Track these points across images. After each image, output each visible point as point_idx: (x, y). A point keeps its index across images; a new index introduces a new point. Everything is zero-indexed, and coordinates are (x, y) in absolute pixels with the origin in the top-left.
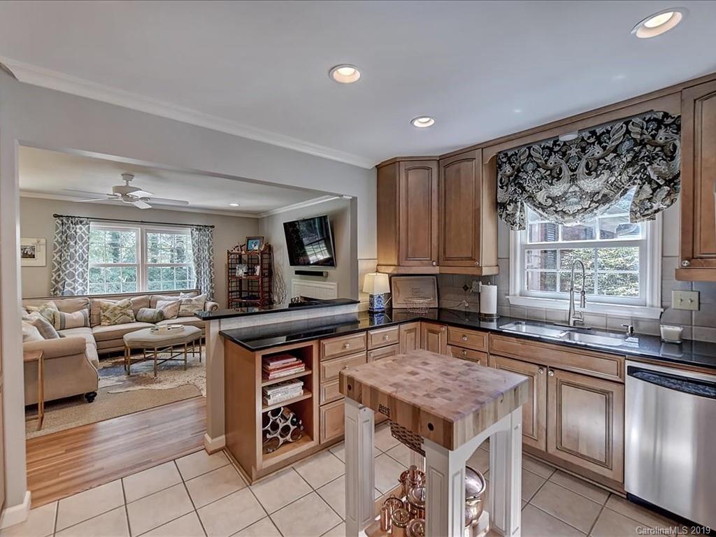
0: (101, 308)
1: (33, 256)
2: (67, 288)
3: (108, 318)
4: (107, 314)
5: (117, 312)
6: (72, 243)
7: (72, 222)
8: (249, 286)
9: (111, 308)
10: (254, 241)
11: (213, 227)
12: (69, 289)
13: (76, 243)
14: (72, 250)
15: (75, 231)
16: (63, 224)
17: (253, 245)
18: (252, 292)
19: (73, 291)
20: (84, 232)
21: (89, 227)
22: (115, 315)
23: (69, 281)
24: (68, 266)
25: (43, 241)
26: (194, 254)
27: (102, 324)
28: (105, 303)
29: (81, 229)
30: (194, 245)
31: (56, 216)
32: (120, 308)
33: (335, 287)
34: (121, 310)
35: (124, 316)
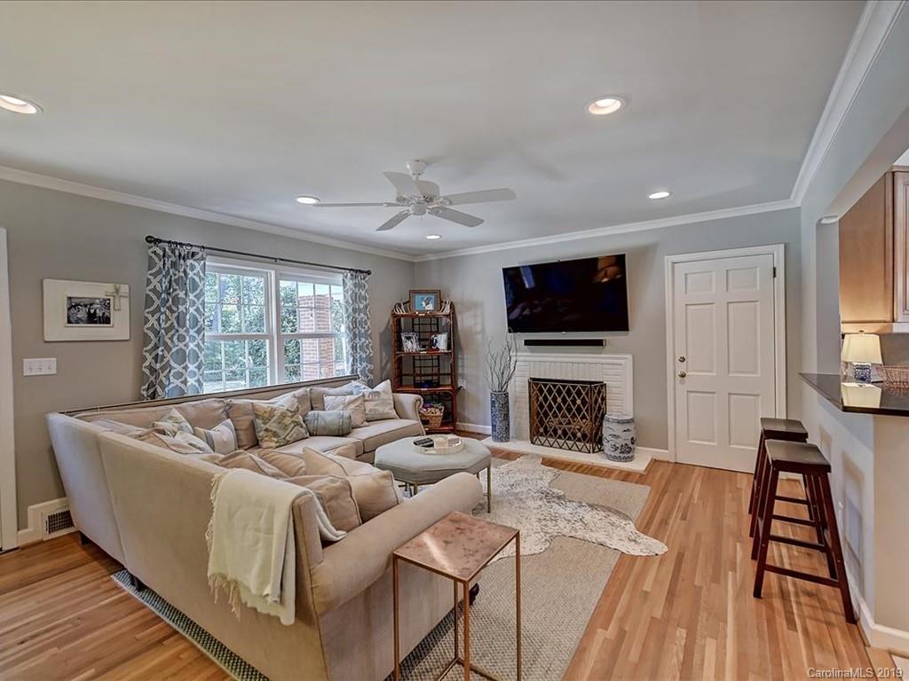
0: (257, 416)
1: (106, 320)
2: (176, 382)
3: (275, 434)
4: (272, 426)
5: (287, 421)
6: (182, 295)
7: (180, 255)
8: (414, 367)
9: (277, 413)
10: (426, 297)
11: (369, 273)
12: (178, 382)
13: (186, 294)
14: (182, 308)
15: (185, 272)
16: (164, 256)
17: (424, 304)
18: (420, 375)
19: (182, 386)
20: (198, 274)
21: (205, 264)
22: (285, 427)
23: (178, 368)
24: (175, 339)
25: (124, 289)
26: (348, 317)
27: (264, 445)
28: (265, 406)
29: (192, 268)
30: (347, 302)
31: (150, 240)
32: (290, 414)
33: (627, 361)
34: (292, 417)
35: (296, 427)
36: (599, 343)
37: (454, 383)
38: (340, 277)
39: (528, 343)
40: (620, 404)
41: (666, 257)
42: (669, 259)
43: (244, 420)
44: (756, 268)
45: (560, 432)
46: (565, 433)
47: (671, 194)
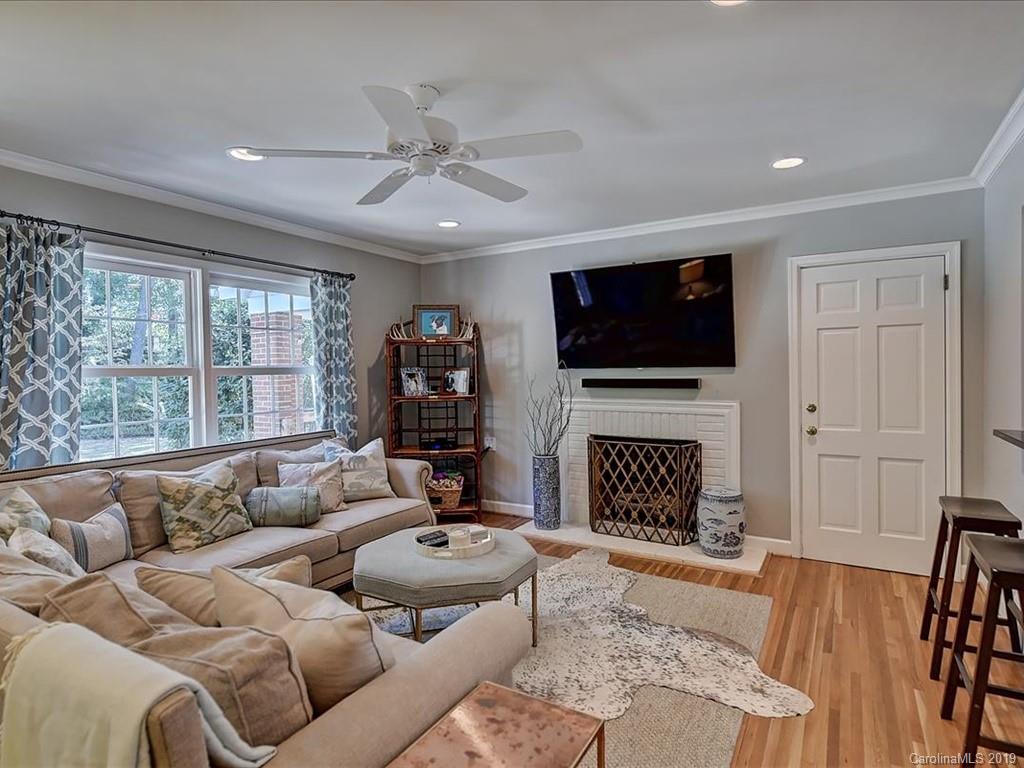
0: (166, 498)
2: (28, 444)
3: (195, 527)
4: (190, 512)
5: (216, 504)
6: (40, 302)
7: (37, 238)
8: (420, 419)
9: (199, 493)
10: (437, 315)
11: (352, 277)
12: (34, 444)
13: (48, 302)
14: (40, 324)
15: (47, 266)
16: (9, 238)
17: (434, 324)
18: (430, 431)
19: (43, 450)
20: (69, 270)
21: (81, 254)
22: (213, 515)
23: (31, 420)
24: (28, 373)
26: (319, 343)
27: (176, 543)
28: (179, 481)
29: (60, 259)
30: (317, 320)
32: (220, 494)
33: (731, 410)
34: (223, 498)
35: (231, 514)
36: (692, 384)
37: (478, 442)
38: (306, 283)
39: (587, 383)
40: (721, 474)
41: (790, 259)
42: (793, 262)
43: (143, 504)
44: (920, 276)
45: (634, 514)
46: (642, 517)
47: (806, 160)
